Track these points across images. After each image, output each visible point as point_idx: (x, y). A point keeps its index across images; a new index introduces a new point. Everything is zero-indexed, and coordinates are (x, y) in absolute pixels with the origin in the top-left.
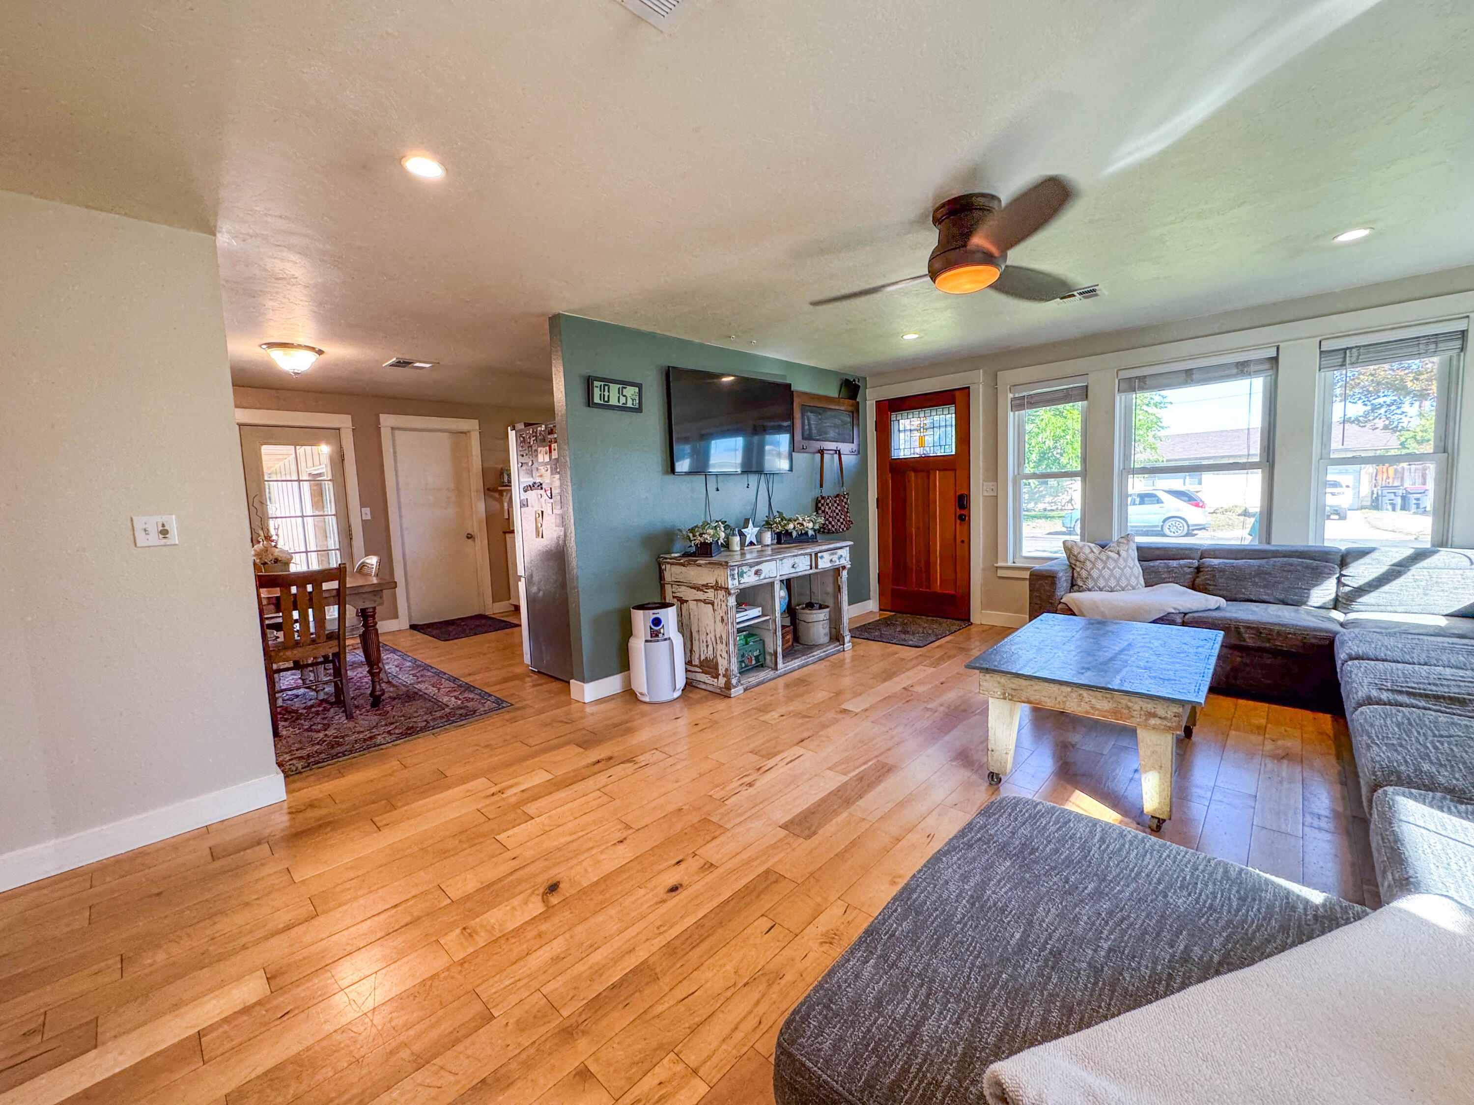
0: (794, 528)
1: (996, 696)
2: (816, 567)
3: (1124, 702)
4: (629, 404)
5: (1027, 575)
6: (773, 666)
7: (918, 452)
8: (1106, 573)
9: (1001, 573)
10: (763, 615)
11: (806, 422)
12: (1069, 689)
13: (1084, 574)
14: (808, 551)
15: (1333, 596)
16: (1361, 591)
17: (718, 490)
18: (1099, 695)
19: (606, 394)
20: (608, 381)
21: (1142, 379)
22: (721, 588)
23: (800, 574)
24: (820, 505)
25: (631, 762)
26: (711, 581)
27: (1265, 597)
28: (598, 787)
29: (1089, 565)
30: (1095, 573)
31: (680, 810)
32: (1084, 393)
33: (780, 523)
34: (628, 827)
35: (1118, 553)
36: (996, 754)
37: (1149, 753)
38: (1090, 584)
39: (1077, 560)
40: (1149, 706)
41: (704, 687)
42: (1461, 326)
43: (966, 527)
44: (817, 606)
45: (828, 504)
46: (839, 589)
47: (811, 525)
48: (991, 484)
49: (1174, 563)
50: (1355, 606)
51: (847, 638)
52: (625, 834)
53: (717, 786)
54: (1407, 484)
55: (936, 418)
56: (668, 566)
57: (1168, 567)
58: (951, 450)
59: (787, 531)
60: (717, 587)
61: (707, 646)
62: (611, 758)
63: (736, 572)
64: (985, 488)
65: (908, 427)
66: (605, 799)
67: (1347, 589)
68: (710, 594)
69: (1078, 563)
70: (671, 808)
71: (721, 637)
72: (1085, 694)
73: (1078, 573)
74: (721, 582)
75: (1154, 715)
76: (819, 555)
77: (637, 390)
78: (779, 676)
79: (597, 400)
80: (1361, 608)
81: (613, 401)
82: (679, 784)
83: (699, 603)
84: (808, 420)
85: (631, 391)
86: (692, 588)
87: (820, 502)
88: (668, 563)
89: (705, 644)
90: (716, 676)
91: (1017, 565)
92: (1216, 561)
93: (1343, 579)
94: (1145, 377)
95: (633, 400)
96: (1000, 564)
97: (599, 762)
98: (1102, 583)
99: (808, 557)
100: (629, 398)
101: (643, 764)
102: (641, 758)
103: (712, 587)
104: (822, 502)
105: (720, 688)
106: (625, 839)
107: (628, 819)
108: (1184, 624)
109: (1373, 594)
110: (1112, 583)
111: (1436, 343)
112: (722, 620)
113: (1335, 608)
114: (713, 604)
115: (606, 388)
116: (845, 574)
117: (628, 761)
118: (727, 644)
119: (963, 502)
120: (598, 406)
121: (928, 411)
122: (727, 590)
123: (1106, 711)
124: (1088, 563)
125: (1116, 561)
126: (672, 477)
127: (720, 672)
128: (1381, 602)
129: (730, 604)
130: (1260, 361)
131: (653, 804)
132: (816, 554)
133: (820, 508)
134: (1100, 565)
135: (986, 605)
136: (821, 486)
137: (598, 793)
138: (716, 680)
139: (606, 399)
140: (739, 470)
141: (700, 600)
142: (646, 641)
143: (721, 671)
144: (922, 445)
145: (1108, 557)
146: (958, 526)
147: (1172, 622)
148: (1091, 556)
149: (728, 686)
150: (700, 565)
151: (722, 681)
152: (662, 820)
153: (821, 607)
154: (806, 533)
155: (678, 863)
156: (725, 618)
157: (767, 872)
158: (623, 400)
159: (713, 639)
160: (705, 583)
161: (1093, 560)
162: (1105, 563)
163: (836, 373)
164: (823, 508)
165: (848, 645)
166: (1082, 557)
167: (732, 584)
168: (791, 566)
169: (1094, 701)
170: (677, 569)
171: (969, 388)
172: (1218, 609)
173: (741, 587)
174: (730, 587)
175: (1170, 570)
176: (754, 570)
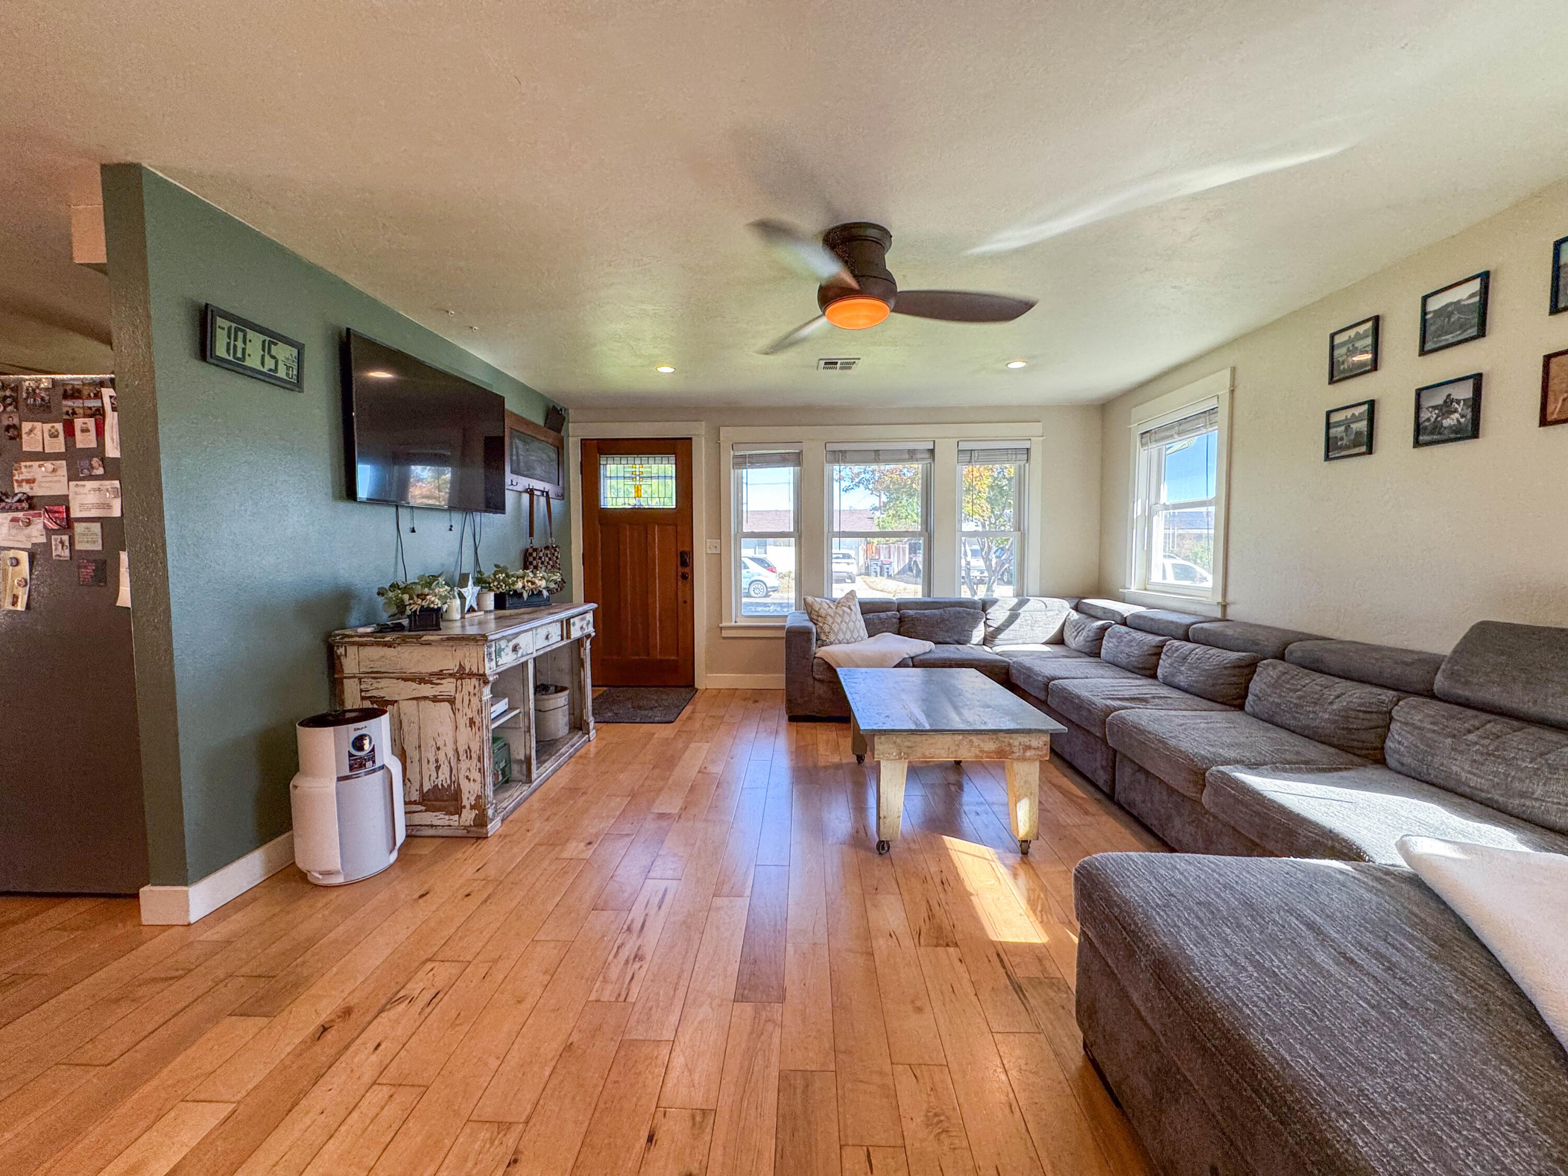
0: (524, 587)
1: (892, 757)
2: (568, 637)
3: (1006, 740)
4: (282, 373)
5: (783, 634)
6: (524, 778)
7: (631, 503)
8: (844, 626)
9: (725, 633)
10: (511, 709)
11: (514, 452)
12: (961, 737)
13: (827, 628)
14: (557, 617)
15: (983, 636)
16: (999, 630)
17: (413, 531)
18: (986, 737)
19: (240, 344)
20: (243, 324)
21: (843, 452)
22: (471, 675)
23: (554, 647)
24: (531, 559)
25: (400, 1000)
26: (451, 665)
27: (948, 640)
28: (367, 1079)
29: (830, 620)
30: (836, 627)
31: (569, 1047)
32: (796, 459)
33: (504, 581)
34: (504, 1126)
35: (850, 608)
36: (887, 821)
37: (1022, 783)
38: (832, 637)
39: (818, 616)
40: (1025, 739)
41: (431, 832)
42: (1026, 445)
43: (688, 586)
44: (552, 689)
45: (540, 558)
46: (582, 663)
47: (543, 583)
48: (716, 542)
49: (883, 615)
50: (997, 641)
51: (592, 725)
52: (511, 1140)
53: (594, 980)
54: (882, 558)
55: (655, 467)
56: (352, 650)
57: (880, 619)
58: (671, 504)
59: (515, 591)
60: (461, 675)
61: (438, 768)
62: (347, 1012)
63: (493, 649)
64: (708, 544)
65: (621, 474)
66: (405, 1097)
67: (991, 629)
68: (448, 687)
69: (820, 619)
70: (551, 1049)
71: (469, 750)
72: (974, 738)
73: (821, 627)
74: (471, 665)
75: (1029, 747)
76: (572, 620)
77: (295, 352)
78: (535, 790)
79: (221, 351)
80: (1000, 643)
81: (253, 362)
82: (527, 1005)
83: (422, 703)
84: (517, 448)
85: (283, 352)
86: (405, 680)
87: (531, 554)
88: (353, 644)
89: (433, 766)
90: (458, 811)
91: (739, 624)
92: (911, 612)
93: (988, 622)
94: (845, 451)
95: (288, 368)
96: (724, 624)
97: (325, 1029)
98: (841, 637)
99: (559, 625)
100: (280, 364)
101: (427, 996)
102: (414, 987)
103: (451, 675)
104: (534, 554)
105: (465, 828)
106: (516, 1152)
107: (488, 1110)
108: (914, 666)
109: (1006, 632)
110: (848, 636)
111: (1016, 454)
112: (472, 722)
113: (984, 644)
114: (452, 701)
115: (240, 335)
116: (588, 644)
117: (393, 1001)
118: (480, 759)
119: (685, 559)
120: (221, 363)
121: (644, 458)
122: (482, 678)
123: (993, 752)
124: (829, 618)
125: (850, 615)
126: (349, 506)
127: (465, 802)
128: (1011, 637)
129: (484, 699)
130: (922, 451)
131: (514, 1058)
132: (568, 620)
133: (531, 563)
134: (839, 620)
135: (710, 669)
136: (531, 534)
137: (379, 1094)
138: (456, 817)
139: (239, 355)
140: (443, 504)
141: (425, 698)
142: (340, 779)
143: (468, 799)
144: (638, 496)
145: (844, 611)
146: (680, 583)
147: (907, 666)
148: (831, 612)
149: (481, 821)
150: (428, 643)
151: (468, 816)
152: (554, 1081)
153: (559, 689)
154: (540, 592)
155: (650, 1139)
156: (477, 720)
157: (784, 1077)
158: (270, 363)
159: (451, 754)
160: (436, 670)
161: (832, 614)
162: (842, 616)
163: (541, 397)
164: (535, 563)
165: (593, 733)
166: (823, 612)
167: (490, 668)
168: (544, 637)
169: (982, 745)
170: (374, 656)
171: (691, 439)
172: (930, 651)
173: (499, 670)
174: (487, 672)
175: (882, 622)
176: (511, 644)
